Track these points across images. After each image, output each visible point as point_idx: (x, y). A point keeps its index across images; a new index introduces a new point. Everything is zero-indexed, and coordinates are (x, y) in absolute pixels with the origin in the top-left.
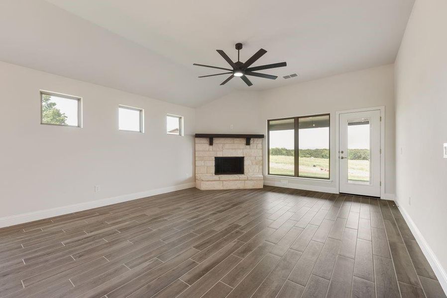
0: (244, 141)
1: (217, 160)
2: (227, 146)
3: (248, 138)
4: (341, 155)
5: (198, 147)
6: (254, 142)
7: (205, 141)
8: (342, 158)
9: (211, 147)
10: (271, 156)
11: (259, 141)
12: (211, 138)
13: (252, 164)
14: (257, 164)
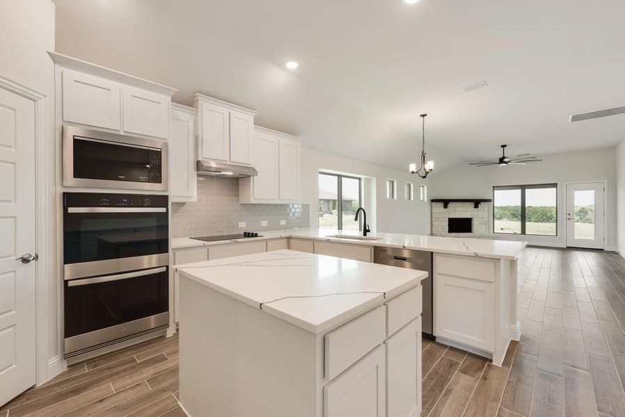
0: (472, 205)
1: (451, 221)
2: (458, 209)
3: (477, 203)
4: (568, 217)
5: (435, 210)
6: (482, 205)
7: (441, 205)
8: (569, 219)
9: (445, 210)
10: (495, 221)
11: (486, 204)
12: (446, 203)
13: (480, 224)
14: (483, 224)
